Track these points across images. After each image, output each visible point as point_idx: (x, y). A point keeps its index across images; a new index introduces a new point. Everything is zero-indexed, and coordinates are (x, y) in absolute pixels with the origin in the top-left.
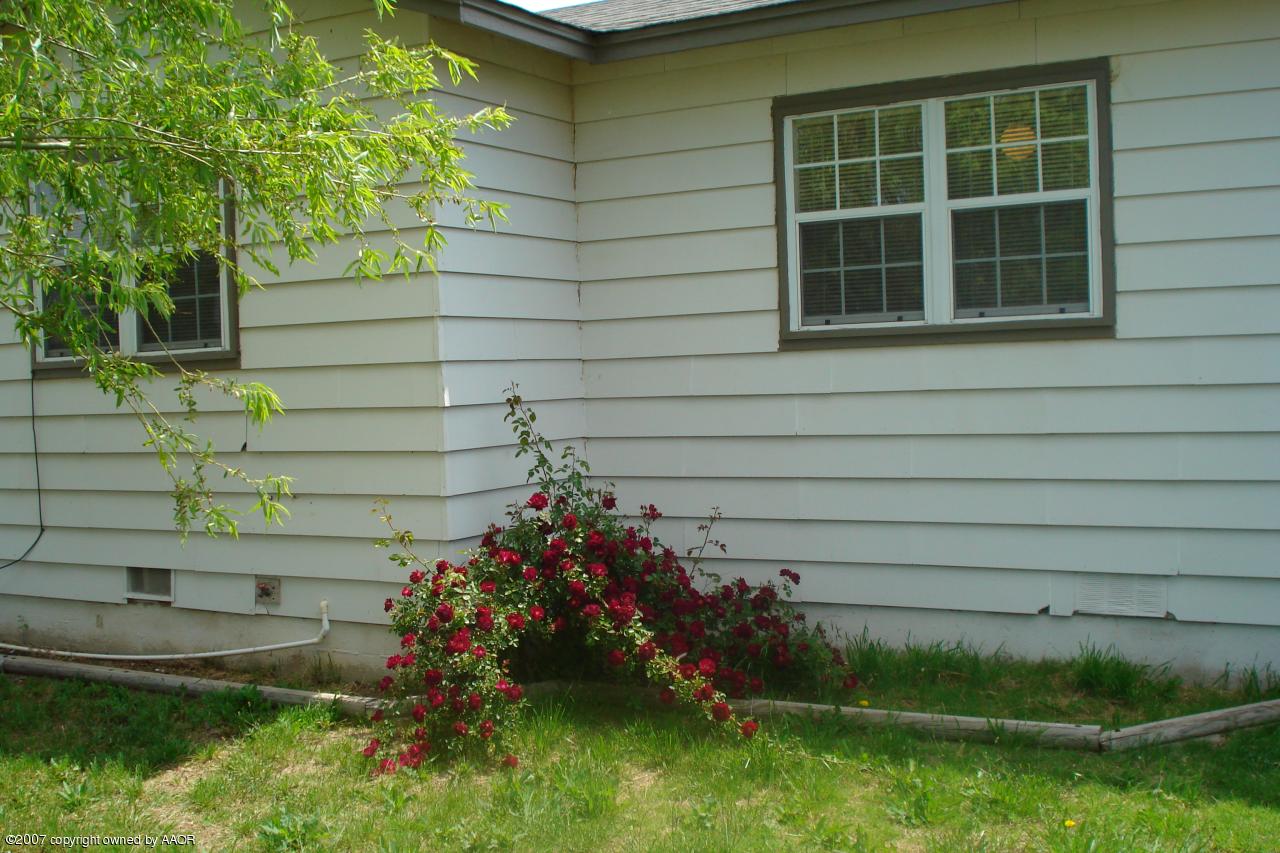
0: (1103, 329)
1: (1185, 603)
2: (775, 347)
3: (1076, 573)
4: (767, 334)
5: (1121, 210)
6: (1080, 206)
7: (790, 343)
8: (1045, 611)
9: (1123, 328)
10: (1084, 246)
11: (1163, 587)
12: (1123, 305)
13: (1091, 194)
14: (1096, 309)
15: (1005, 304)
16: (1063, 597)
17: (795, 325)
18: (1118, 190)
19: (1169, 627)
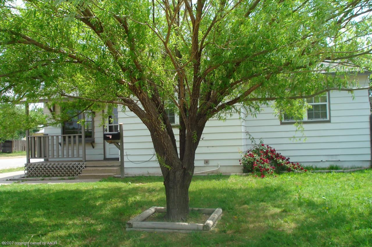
0: (329, 122)
1: (341, 158)
2: (280, 124)
3: (326, 155)
4: (279, 123)
5: (331, 106)
6: (325, 105)
7: (282, 123)
8: (322, 161)
9: (332, 121)
10: (326, 110)
11: (338, 156)
12: (332, 118)
13: (327, 103)
14: (328, 119)
15: (315, 118)
16: (324, 159)
17: (283, 121)
18: (331, 103)
19: (339, 162)
